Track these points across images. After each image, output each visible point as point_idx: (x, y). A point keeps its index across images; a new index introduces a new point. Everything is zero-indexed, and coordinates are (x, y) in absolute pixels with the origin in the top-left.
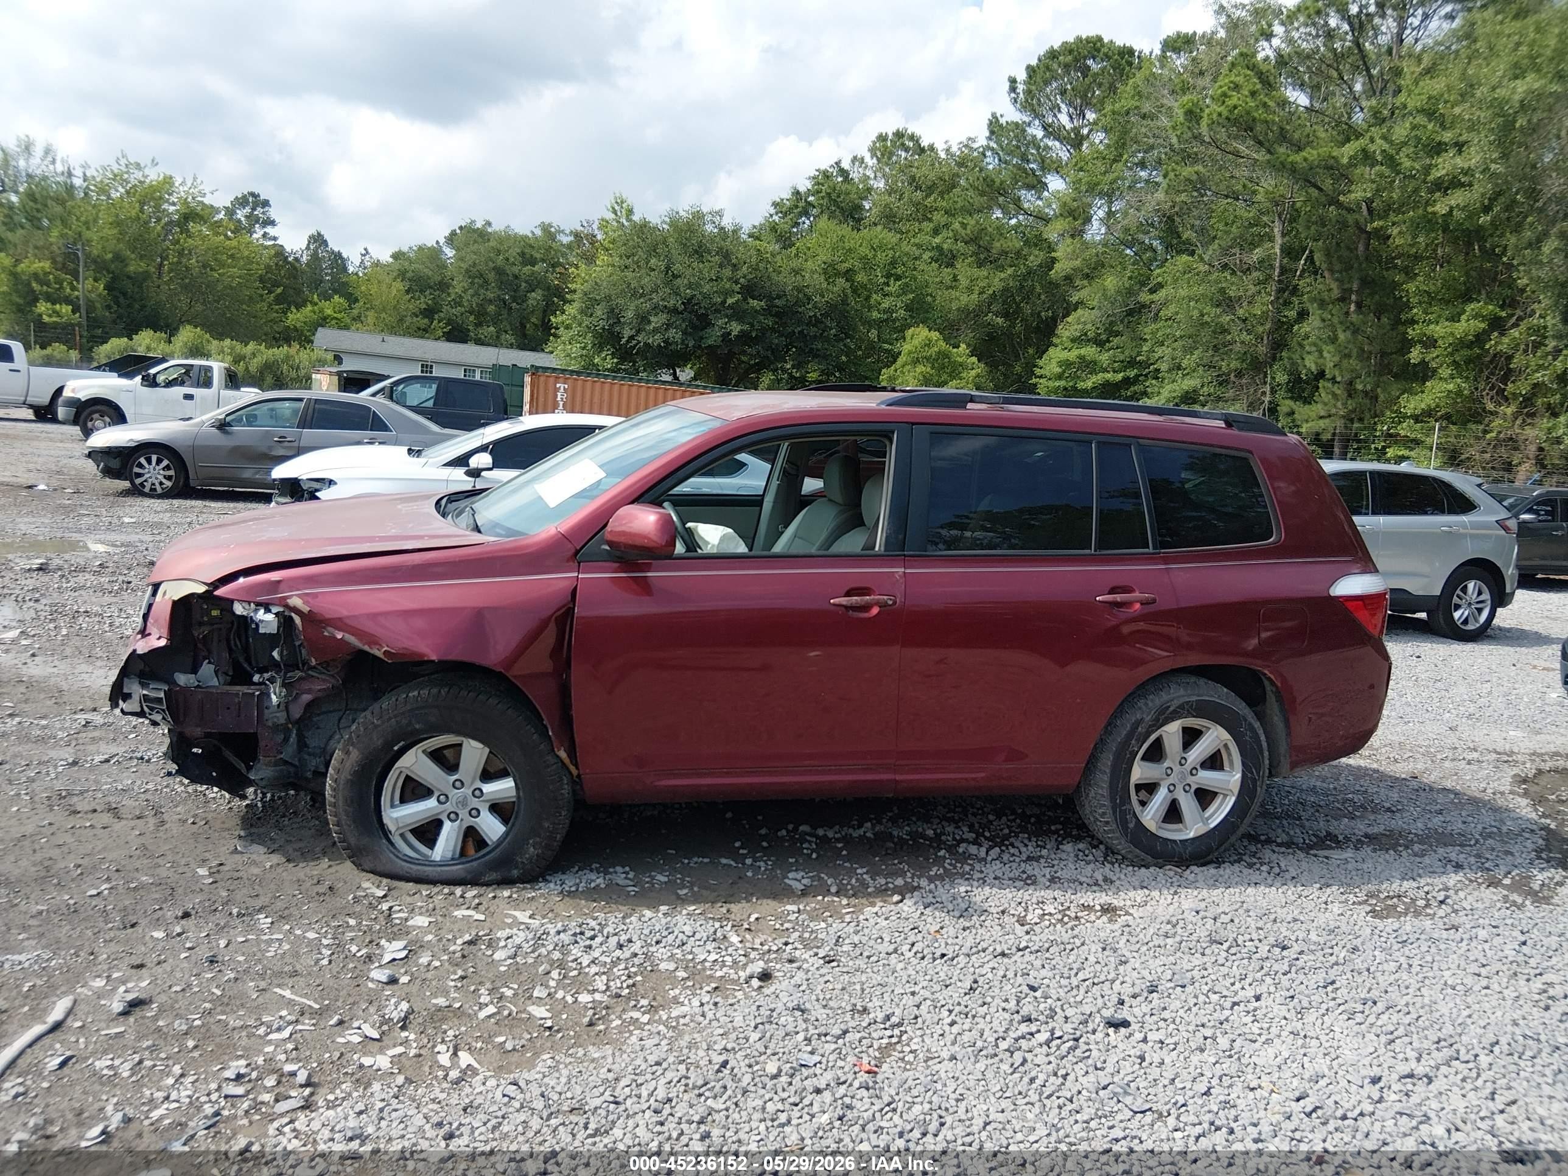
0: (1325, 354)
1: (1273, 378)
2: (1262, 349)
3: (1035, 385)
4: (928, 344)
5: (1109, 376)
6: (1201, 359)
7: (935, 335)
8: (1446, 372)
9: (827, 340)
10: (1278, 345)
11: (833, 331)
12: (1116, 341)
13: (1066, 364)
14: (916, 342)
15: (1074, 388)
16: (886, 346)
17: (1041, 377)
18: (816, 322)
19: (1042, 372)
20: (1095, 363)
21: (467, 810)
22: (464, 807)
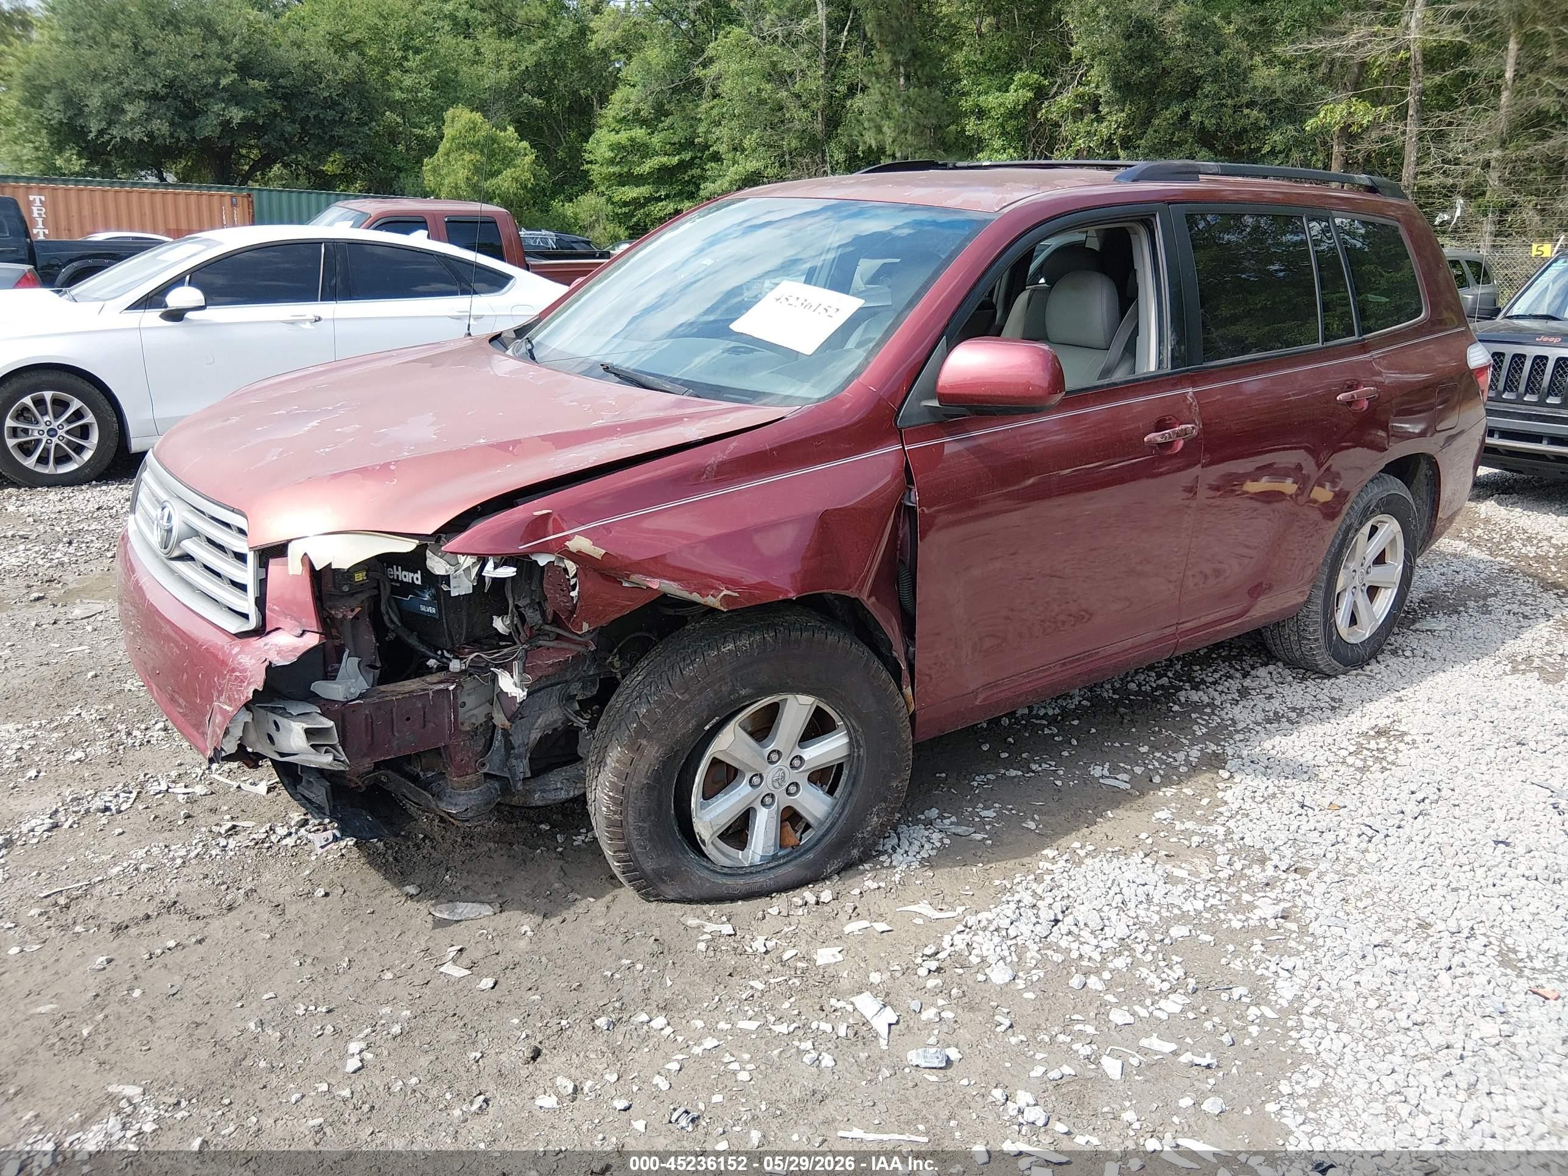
0: (885, 129)
1: (832, 156)
2: (819, 126)
3: (588, 172)
4: (474, 128)
5: (664, 159)
6: (762, 138)
7: (477, 116)
8: (997, 143)
9: (349, 124)
10: (833, 122)
11: (354, 114)
12: (668, 121)
13: (616, 147)
14: (458, 125)
15: (630, 174)
16: (417, 131)
17: (591, 162)
18: (331, 104)
19: (592, 157)
20: (646, 145)
21: (784, 788)
22: (780, 785)
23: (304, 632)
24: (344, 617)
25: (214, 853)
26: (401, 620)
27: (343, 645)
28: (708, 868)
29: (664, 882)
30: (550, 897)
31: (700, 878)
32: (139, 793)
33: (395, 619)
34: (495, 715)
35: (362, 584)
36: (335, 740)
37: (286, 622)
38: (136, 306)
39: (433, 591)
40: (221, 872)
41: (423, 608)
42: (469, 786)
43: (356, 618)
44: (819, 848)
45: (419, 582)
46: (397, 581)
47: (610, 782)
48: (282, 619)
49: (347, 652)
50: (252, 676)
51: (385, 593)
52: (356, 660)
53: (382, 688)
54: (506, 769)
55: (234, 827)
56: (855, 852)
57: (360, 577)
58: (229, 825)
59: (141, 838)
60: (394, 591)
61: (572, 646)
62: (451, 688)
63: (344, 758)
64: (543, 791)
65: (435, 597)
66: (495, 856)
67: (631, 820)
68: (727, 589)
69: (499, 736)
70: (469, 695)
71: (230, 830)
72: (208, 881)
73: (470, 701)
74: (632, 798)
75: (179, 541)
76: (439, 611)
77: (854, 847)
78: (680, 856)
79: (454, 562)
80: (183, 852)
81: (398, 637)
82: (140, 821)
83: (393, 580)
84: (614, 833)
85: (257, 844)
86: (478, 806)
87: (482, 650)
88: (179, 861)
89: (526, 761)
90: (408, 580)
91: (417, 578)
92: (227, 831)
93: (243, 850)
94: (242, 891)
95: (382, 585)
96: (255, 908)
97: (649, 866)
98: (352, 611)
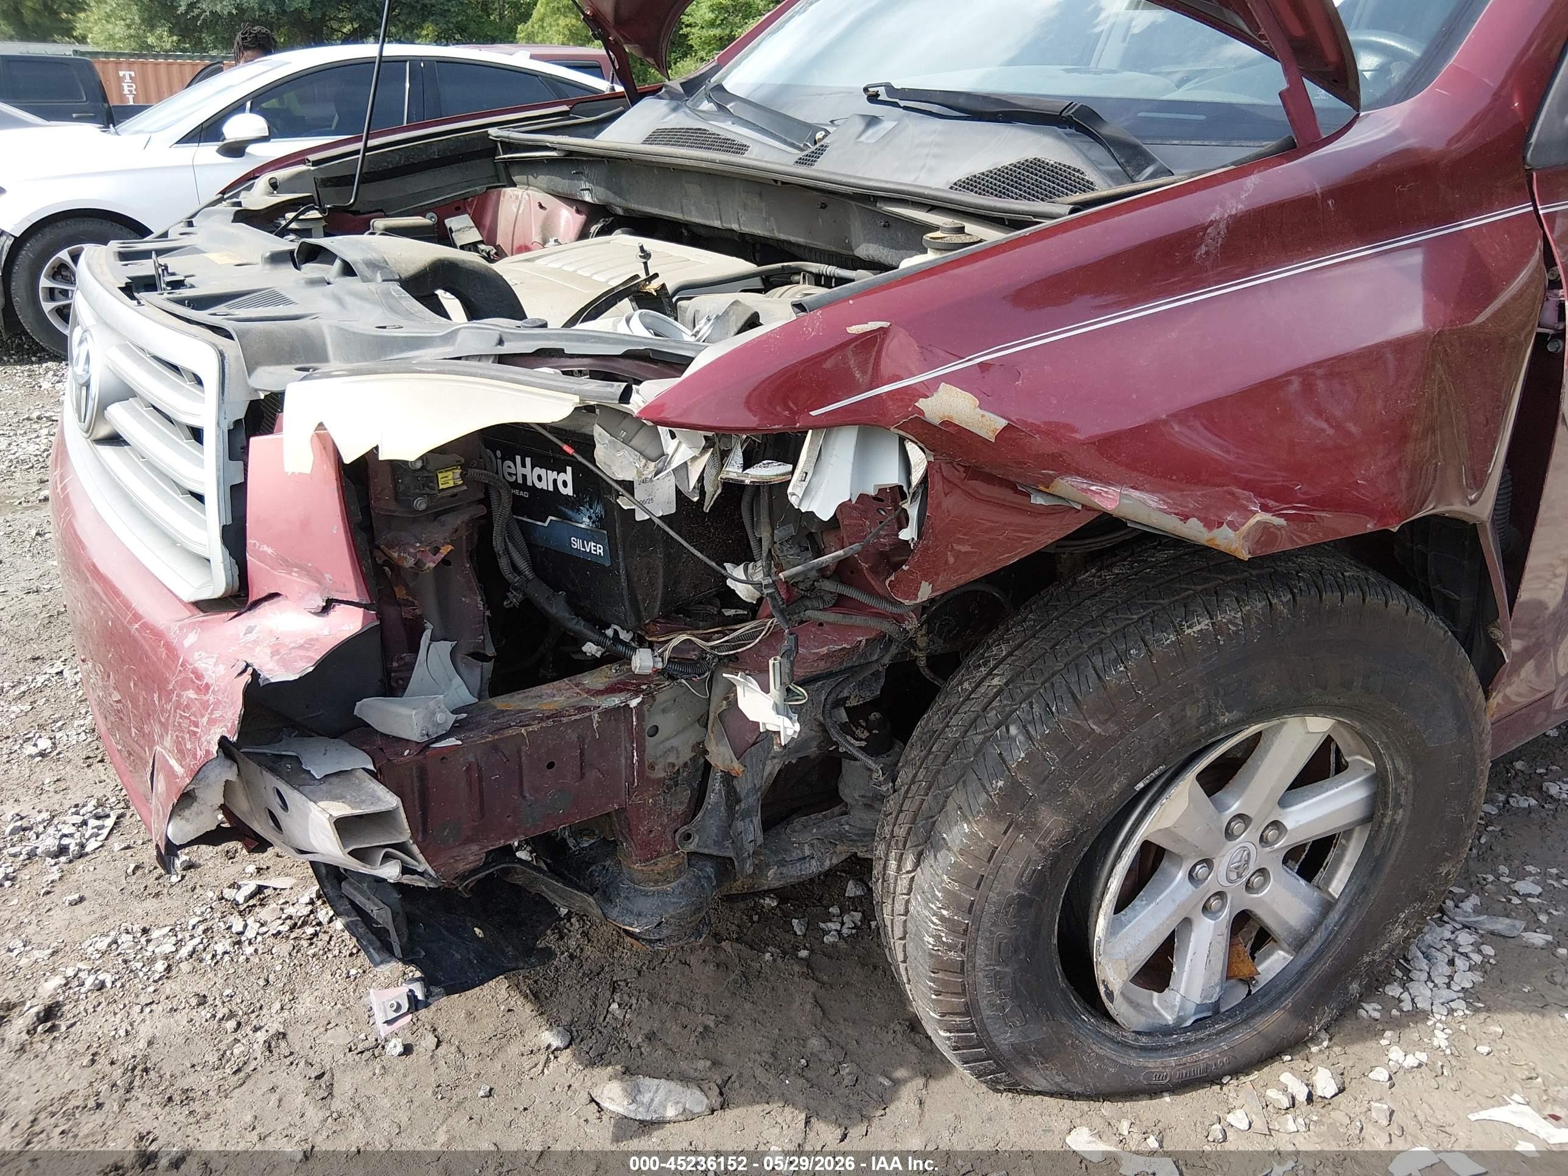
21: (1244, 879)
22: (1239, 876)
23: (329, 605)
24: (419, 564)
25: (220, 948)
26: (534, 567)
27: (421, 617)
28: (1112, 1040)
29: (1028, 1062)
30: (809, 1074)
31: (1099, 1057)
32: (120, 817)
33: (523, 565)
34: (711, 747)
35: (453, 495)
36: (405, 835)
37: (291, 582)
38: (190, 138)
39: (599, 509)
40: (228, 992)
41: (577, 544)
42: (664, 877)
43: (445, 562)
44: (1300, 990)
45: (569, 491)
46: (524, 486)
47: (944, 891)
48: (281, 574)
49: (427, 634)
50: (218, 703)
51: (502, 511)
52: (446, 646)
53: (501, 703)
54: (728, 843)
55: (260, 889)
56: (1354, 987)
57: (448, 479)
58: (250, 887)
59: (109, 910)
60: (519, 506)
61: (872, 622)
62: (634, 703)
63: (423, 866)
64: (782, 863)
65: (600, 522)
66: (692, 959)
67: (980, 961)
68: (1265, 508)
69: (716, 785)
70: (664, 711)
71: (252, 896)
72: (205, 1013)
73: (667, 723)
74: (986, 921)
75: (102, 407)
76: (612, 550)
77: (1354, 977)
78: (1064, 1020)
79: (652, 452)
80: (168, 947)
81: (527, 602)
82: (111, 875)
83: (514, 485)
84: (944, 983)
85: (292, 928)
86: (680, 917)
87: (692, 627)
88: (160, 966)
89: (757, 820)
90: (546, 485)
91: (565, 481)
92: (247, 900)
93: (270, 941)
94: (261, 1036)
95: (494, 496)
96: (281, 1078)
97: (1005, 1038)
98: (436, 550)
